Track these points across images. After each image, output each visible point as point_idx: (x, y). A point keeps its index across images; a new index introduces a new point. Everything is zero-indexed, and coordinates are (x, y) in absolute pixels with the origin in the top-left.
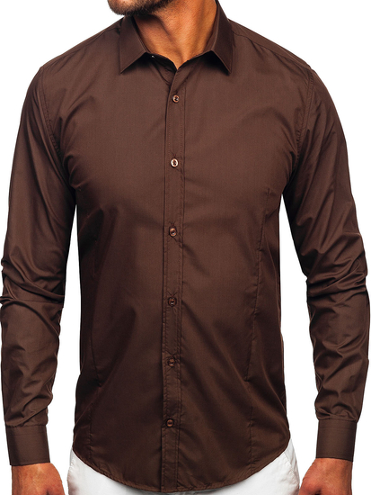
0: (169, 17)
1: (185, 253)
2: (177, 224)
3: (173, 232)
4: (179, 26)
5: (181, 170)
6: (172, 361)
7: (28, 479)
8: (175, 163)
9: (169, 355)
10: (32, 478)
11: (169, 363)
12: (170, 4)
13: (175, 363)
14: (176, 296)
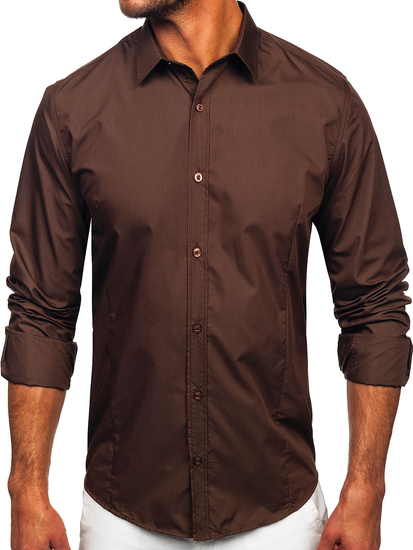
0: (186, 22)
1: (211, 276)
2: (201, 244)
3: (197, 253)
4: (198, 32)
5: (206, 184)
6: (198, 394)
7: (29, 527)
8: (198, 177)
9: (195, 388)
10: (34, 525)
11: (195, 396)
12: (186, 7)
13: (201, 396)
14: (201, 322)
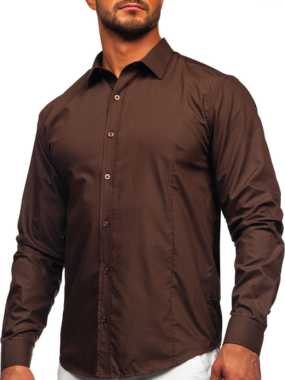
3: (108, 177)
8: (111, 134)
9: (105, 265)
13: (108, 271)
14: (109, 220)
